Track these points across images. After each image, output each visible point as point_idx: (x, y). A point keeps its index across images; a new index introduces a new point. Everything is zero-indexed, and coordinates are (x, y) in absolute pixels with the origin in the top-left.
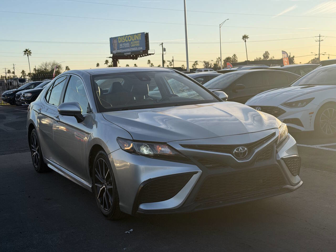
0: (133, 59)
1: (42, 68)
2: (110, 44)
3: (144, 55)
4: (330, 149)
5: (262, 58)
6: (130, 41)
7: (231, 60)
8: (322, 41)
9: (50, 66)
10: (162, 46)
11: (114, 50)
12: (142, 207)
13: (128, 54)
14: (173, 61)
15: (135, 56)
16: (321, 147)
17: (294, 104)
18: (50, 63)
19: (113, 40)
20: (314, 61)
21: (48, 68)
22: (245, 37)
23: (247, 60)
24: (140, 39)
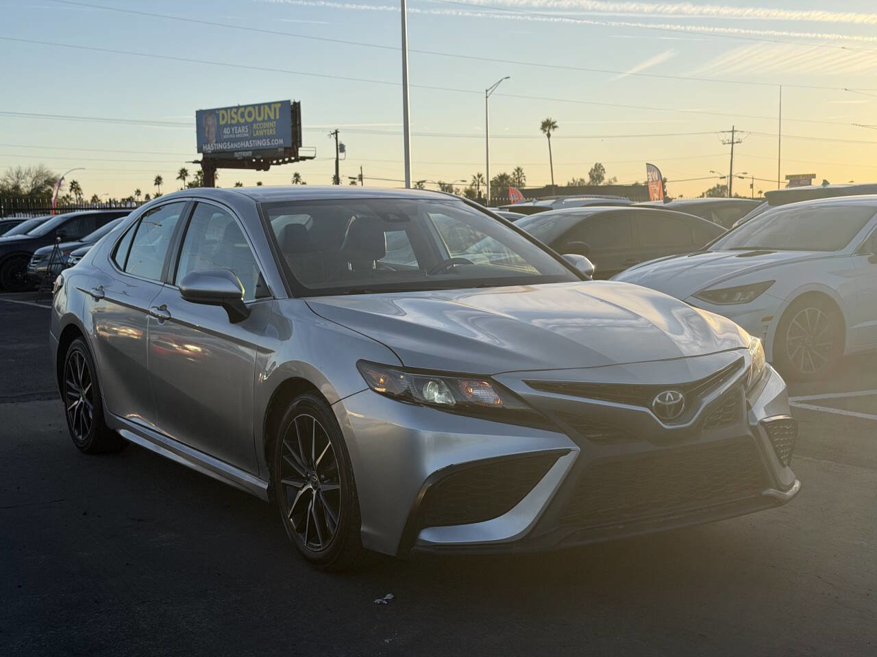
0: (258, 169)
1: (8, 182)
2: (195, 125)
3: (287, 159)
4: (821, 409)
5: (587, 180)
6: (250, 120)
7: (509, 182)
8: (737, 142)
9: (29, 179)
10: (336, 138)
11: (208, 142)
12: (427, 536)
13: (244, 155)
14: (361, 178)
15: (262, 161)
16: (798, 402)
17: (724, 296)
18: (30, 170)
19: (206, 118)
20: (714, 192)
21: (23, 182)
22: (548, 125)
23: (551, 183)
24: (278, 117)
